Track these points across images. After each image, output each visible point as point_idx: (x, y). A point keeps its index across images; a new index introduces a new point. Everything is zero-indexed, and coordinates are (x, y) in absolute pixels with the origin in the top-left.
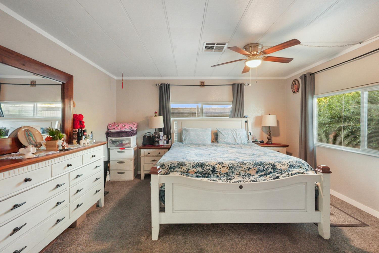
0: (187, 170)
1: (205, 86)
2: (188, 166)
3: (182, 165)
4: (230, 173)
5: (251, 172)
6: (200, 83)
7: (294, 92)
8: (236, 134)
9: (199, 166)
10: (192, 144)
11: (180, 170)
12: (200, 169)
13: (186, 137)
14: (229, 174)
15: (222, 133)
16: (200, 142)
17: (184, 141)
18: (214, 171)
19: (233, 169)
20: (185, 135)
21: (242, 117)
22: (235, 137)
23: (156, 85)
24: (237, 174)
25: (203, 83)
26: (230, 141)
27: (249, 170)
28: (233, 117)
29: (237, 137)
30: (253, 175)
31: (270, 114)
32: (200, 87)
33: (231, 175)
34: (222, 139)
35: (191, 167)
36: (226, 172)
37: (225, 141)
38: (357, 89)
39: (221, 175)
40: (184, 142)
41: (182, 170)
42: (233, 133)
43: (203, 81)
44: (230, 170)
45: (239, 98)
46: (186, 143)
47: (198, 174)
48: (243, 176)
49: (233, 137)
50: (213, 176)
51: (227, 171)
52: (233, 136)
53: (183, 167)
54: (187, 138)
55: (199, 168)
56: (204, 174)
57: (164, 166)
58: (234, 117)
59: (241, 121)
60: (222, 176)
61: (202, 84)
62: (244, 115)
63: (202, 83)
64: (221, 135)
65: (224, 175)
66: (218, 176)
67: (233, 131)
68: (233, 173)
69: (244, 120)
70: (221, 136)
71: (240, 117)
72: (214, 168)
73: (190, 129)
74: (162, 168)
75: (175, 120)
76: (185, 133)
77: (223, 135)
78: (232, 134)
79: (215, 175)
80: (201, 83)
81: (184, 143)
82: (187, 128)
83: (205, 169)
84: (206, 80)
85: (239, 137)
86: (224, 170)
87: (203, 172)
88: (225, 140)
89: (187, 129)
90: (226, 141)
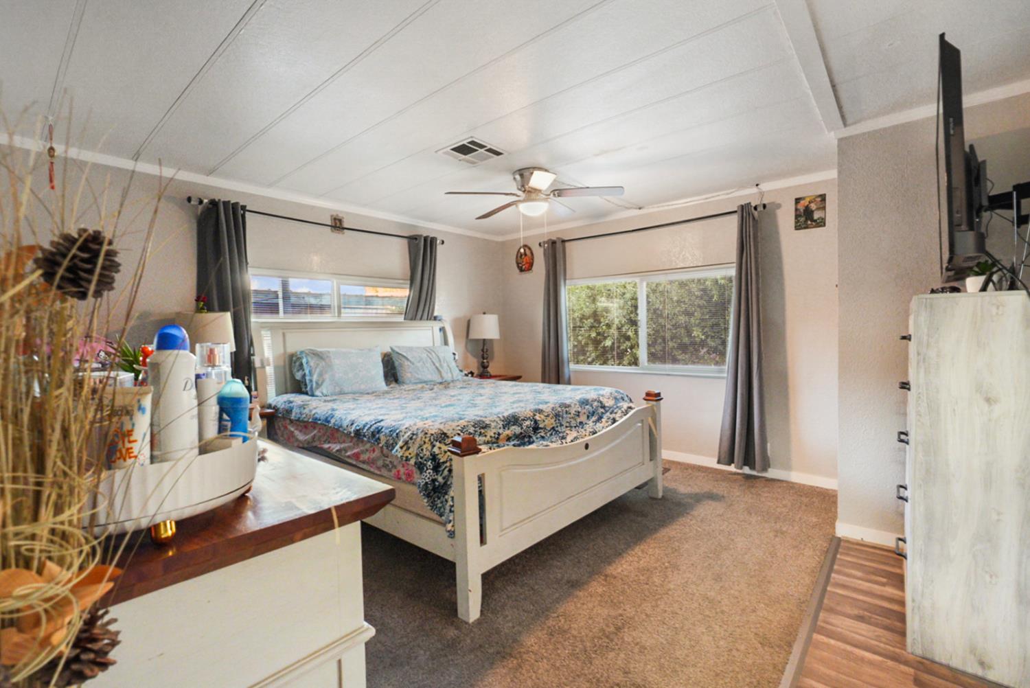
0: (496, 436)
1: (345, 231)
2: (495, 427)
3: (483, 428)
4: (557, 427)
5: (583, 418)
6: (333, 222)
7: (521, 270)
8: (437, 360)
9: (512, 423)
10: (342, 393)
11: (484, 438)
12: (516, 429)
13: (321, 375)
14: (557, 429)
15: (408, 359)
16: (363, 387)
17: (317, 388)
18: (536, 429)
19: (560, 418)
20: (318, 370)
21: (430, 319)
22: (438, 365)
23: (189, 199)
24: (567, 427)
25: (340, 221)
26: (429, 377)
27: (578, 416)
28: (411, 319)
29: (441, 365)
30: (586, 424)
31: (484, 313)
32: (332, 231)
33: (560, 430)
34: (411, 372)
35: (500, 428)
36: (551, 426)
37: (418, 379)
38: (632, 277)
39: (546, 433)
40: (320, 389)
41: (488, 438)
42: (431, 357)
43: (341, 215)
44: (557, 421)
45: (428, 272)
46: (325, 392)
47: (513, 440)
48: (575, 427)
49: (434, 367)
50: (537, 438)
51: (554, 425)
52: (434, 364)
53: (486, 432)
54: (327, 377)
55: (513, 427)
56: (523, 439)
57: (448, 437)
58: (415, 319)
59: (432, 327)
60: (548, 435)
61: (337, 225)
62: (436, 314)
63: (337, 221)
64: (406, 364)
65: (550, 433)
66: (543, 437)
67: (431, 353)
68: (561, 425)
69: (436, 326)
70: (408, 365)
71: (427, 319)
72: (536, 422)
73: (329, 352)
74: (445, 443)
75: (263, 326)
76: (318, 365)
77: (410, 362)
78: (430, 359)
79: (539, 436)
80: (335, 219)
81: (317, 393)
82: (319, 350)
83: (525, 428)
84: (347, 213)
85: (445, 365)
86: (550, 423)
87: (521, 433)
88: (418, 374)
89: (321, 352)
90: (420, 376)
